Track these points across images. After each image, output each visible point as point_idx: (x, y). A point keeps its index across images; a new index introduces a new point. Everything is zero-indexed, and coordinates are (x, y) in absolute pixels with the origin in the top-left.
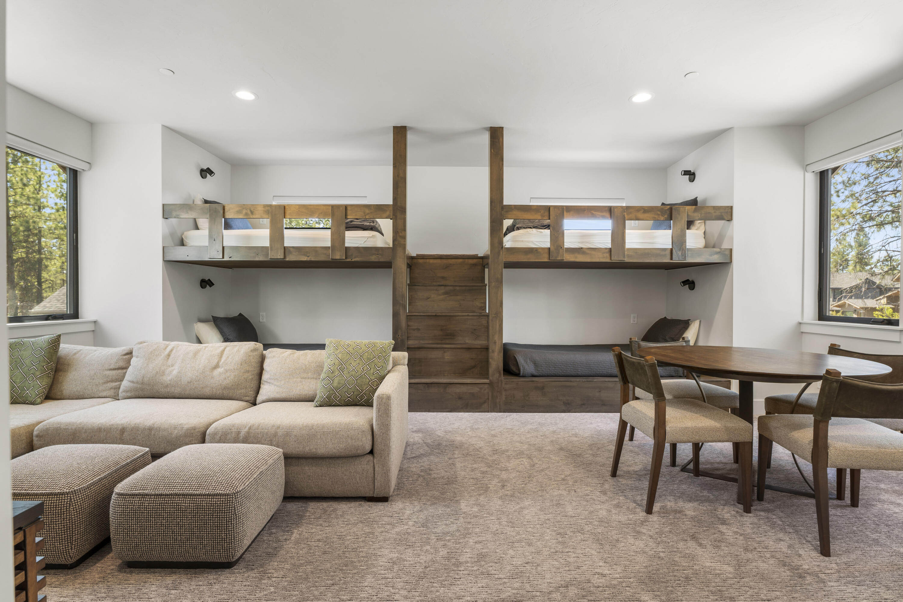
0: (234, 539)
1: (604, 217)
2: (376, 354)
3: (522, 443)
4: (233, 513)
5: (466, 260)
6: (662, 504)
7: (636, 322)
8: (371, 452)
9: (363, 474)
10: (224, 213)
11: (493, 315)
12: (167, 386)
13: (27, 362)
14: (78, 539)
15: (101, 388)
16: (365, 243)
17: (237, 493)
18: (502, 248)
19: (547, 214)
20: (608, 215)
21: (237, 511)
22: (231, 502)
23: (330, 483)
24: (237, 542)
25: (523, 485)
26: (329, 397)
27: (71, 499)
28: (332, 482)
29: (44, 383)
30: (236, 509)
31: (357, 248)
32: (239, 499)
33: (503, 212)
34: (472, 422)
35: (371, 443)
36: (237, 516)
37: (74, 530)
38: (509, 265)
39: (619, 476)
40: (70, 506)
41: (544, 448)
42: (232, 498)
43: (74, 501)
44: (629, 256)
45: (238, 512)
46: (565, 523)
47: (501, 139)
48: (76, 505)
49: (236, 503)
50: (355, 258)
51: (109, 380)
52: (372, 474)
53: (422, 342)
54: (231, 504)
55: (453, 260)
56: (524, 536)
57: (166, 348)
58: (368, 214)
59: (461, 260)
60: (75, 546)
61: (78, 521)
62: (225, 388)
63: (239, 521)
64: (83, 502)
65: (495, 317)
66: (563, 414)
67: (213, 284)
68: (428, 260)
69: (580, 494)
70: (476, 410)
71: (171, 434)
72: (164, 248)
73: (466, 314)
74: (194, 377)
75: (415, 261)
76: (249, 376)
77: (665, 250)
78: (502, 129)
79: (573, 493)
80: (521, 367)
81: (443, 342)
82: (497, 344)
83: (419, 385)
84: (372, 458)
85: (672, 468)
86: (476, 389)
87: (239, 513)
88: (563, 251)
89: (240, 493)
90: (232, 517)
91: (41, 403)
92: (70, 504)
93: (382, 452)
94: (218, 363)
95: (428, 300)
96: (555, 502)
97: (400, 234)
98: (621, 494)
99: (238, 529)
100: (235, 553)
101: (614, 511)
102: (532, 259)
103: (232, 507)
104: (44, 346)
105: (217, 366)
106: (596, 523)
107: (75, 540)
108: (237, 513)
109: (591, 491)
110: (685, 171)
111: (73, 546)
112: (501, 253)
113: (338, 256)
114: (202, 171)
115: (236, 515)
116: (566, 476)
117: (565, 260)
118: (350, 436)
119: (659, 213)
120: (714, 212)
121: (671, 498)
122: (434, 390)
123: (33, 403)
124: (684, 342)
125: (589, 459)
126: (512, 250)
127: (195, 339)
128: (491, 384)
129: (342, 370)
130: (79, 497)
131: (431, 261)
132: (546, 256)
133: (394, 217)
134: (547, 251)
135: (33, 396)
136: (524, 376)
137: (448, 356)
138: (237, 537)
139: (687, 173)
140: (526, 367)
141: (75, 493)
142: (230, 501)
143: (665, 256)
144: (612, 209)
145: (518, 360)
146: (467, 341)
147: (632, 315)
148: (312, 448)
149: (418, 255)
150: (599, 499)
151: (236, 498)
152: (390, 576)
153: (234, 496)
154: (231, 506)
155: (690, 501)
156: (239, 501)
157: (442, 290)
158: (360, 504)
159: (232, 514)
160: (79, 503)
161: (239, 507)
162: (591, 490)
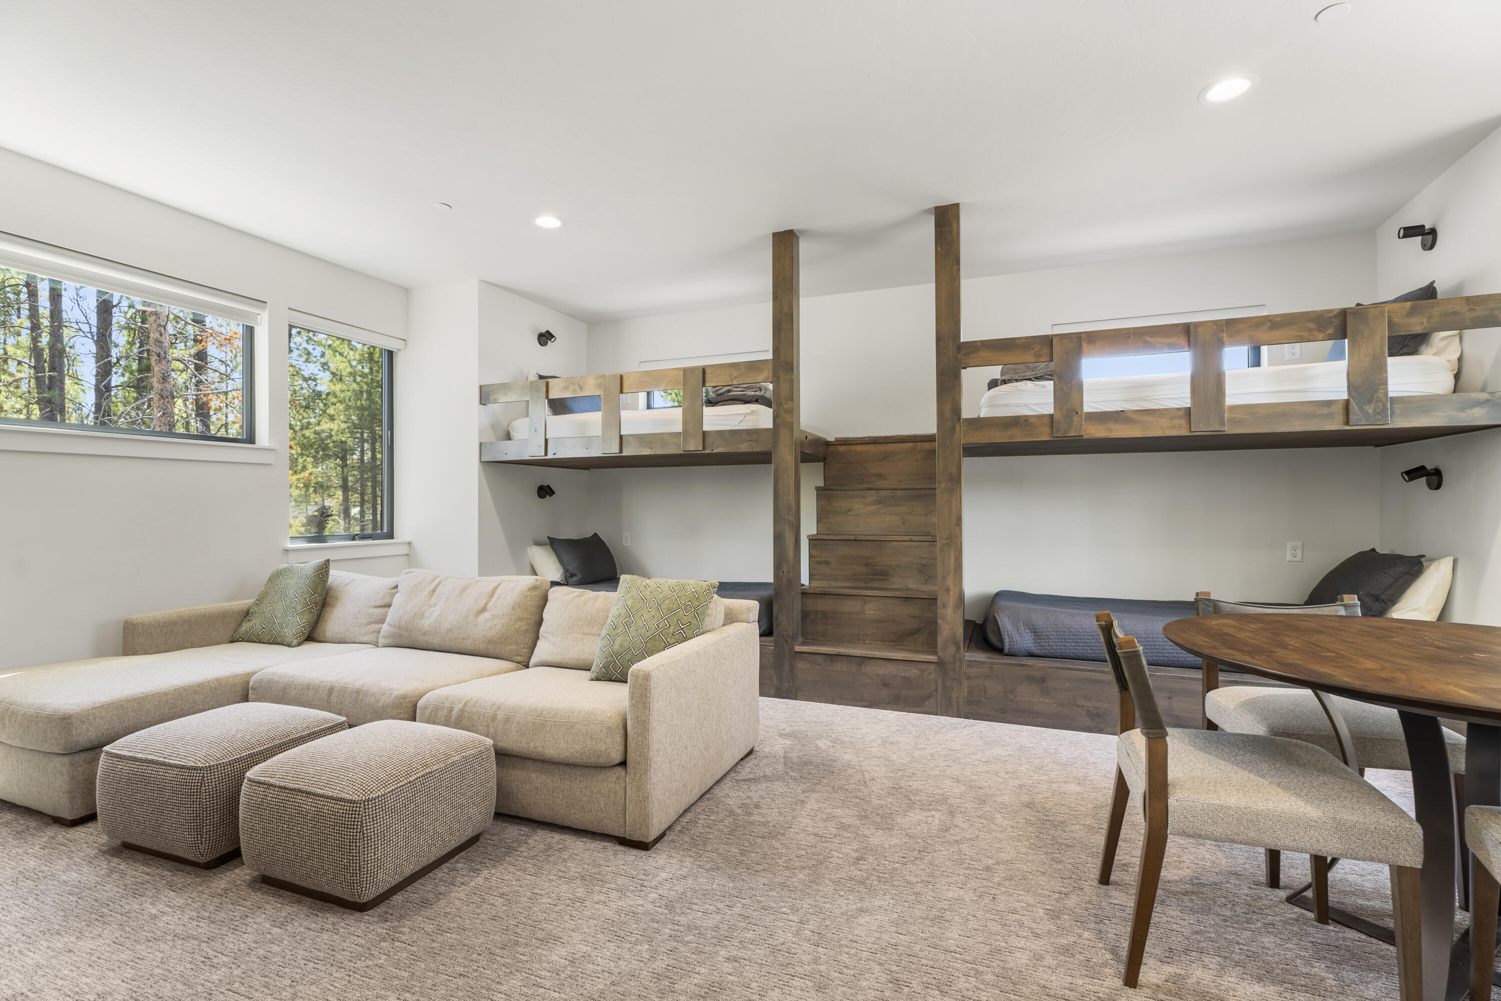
0: (359, 870)
1: (1172, 347)
2: (683, 603)
3: (958, 782)
4: (359, 830)
5: (919, 444)
6: (1178, 971)
7: (1299, 558)
8: (623, 763)
9: (609, 797)
10: (547, 391)
11: (944, 541)
12: (425, 634)
13: (291, 592)
14: (210, 831)
15: (363, 630)
16: (741, 424)
17: (368, 801)
18: (959, 419)
19: (1046, 350)
20: (1182, 340)
21: (365, 828)
22: (357, 813)
23: (565, 804)
24: (365, 876)
25: (897, 865)
26: (606, 667)
27: (203, 777)
28: (567, 803)
29: (304, 620)
30: (364, 825)
31: (720, 433)
32: (370, 810)
33: (959, 355)
34: (893, 729)
35: (621, 748)
36: (365, 835)
37: (205, 819)
38: (973, 451)
39: (1116, 884)
40: (201, 786)
41: (995, 798)
42: (360, 807)
43: (208, 779)
44: (1233, 421)
45: (367, 830)
46: (924, 961)
47: (955, 226)
48: (209, 786)
49: (365, 816)
50: (717, 447)
51: (372, 620)
52: (623, 800)
53: (833, 584)
54: (357, 816)
55: (896, 445)
56: (822, 968)
57: (433, 581)
58: (736, 377)
59: (908, 445)
60: (206, 841)
61: (210, 807)
62: (490, 641)
63: (368, 843)
64: (219, 783)
65: (948, 544)
66: (1084, 735)
67: (554, 493)
68: (853, 447)
69: (1002, 907)
70: (915, 709)
71: (378, 701)
72: (481, 444)
73: (908, 538)
74: (455, 623)
75: (831, 449)
76: (522, 625)
77: (1329, 403)
78: (956, 207)
79: (987, 900)
80: (1006, 637)
81: (869, 585)
82: (951, 592)
83: (816, 657)
84: (623, 774)
85: (1269, 891)
86: (913, 672)
87: (369, 831)
88: (1081, 420)
89: (373, 802)
90: (356, 836)
91: (299, 644)
92: (201, 783)
93: (637, 766)
94: (486, 604)
95: (850, 513)
96: (934, 912)
97: (785, 406)
98: (1093, 925)
99: (366, 856)
100: (362, 891)
101: (1049, 960)
102: (1018, 436)
103: (358, 822)
104: (310, 573)
105: (483, 610)
106: (989, 977)
107: (206, 832)
108: (365, 832)
109: (1029, 905)
110: (1405, 229)
111: (204, 840)
112: (958, 429)
113: (694, 446)
114: (541, 336)
115: (363, 834)
116: (998, 863)
117: (1086, 437)
118: (589, 733)
119: (1312, 325)
120: (1470, 310)
121: (1213, 962)
122: (840, 667)
123: (289, 645)
124: (1342, 608)
125: (1076, 835)
126: (977, 423)
127: (528, 569)
128: (940, 664)
129: (628, 625)
130: (214, 775)
131: (859, 448)
132: (1047, 430)
133: (774, 379)
134: (1047, 420)
135: (290, 636)
136: (1011, 655)
137: (871, 610)
138: (364, 868)
139: (1409, 232)
140: (1017, 637)
141: (210, 770)
142: (356, 811)
143: (1330, 416)
144: (1192, 327)
145: (1000, 623)
146: (911, 586)
147: (1289, 544)
148: (538, 744)
149: (837, 440)
150: (1034, 926)
151: (365, 809)
152: (548, 984)
153: (362, 805)
154: (356, 820)
155: (1260, 979)
156: (370, 813)
157: (872, 496)
158: (604, 848)
159: (357, 832)
160: (213, 783)
161: (370, 822)
162: (1032, 902)
